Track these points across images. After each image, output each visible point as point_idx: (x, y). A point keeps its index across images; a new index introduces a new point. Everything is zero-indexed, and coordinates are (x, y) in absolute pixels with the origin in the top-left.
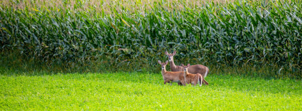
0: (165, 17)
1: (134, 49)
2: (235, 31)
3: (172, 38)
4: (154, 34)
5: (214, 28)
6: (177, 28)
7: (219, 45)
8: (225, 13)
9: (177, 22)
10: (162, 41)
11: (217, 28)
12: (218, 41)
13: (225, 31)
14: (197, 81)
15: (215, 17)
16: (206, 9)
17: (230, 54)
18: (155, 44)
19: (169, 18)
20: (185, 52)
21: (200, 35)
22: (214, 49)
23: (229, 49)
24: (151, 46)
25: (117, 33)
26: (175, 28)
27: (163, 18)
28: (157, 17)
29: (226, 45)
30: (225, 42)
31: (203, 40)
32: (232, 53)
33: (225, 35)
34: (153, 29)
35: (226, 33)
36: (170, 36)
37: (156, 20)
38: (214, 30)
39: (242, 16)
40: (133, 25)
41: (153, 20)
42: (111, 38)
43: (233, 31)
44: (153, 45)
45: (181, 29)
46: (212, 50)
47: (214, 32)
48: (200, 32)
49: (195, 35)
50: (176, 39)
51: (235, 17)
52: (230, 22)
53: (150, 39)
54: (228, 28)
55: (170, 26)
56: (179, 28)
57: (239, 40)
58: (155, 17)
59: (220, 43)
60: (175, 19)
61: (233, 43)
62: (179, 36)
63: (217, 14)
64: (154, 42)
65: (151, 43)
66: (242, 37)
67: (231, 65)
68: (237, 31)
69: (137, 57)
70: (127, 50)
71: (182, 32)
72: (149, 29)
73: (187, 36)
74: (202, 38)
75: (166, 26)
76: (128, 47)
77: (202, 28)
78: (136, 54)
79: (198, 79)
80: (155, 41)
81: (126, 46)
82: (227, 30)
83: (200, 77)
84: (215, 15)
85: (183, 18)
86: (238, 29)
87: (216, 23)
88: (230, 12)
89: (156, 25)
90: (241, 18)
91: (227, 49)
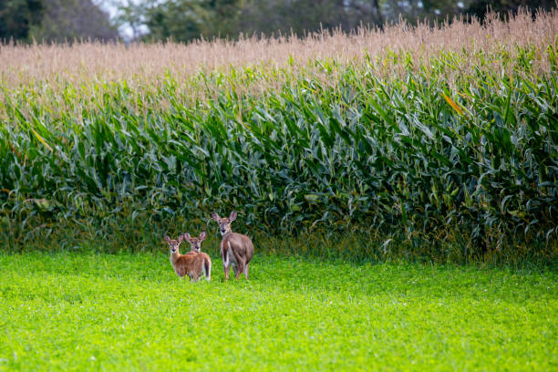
0: (130, 127)
1: (61, 201)
2: (285, 158)
3: (144, 175)
4: (104, 166)
5: (239, 152)
6: (156, 153)
7: (249, 189)
8: (260, 117)
9: (156, 138)
10: (122, 182)
11: (244, 150)
12: (246, 178)
13: (262, 157)
14: (200, 269)
15: (240, 126)
16: (218, 107)
17: (274, 208)
18: (108, 188)
19: (139, 130)
20: (174, 206)
21: (208, 168)
22: (238, 199)
23: (271, 197)
24: (99, 192)
25: (22, 165)
26: (152, 151)
27: (124, 131)
28: (112, 127)
29: (266, 190)
30: (261, 182)
31: (213, 178)
32: (278, 207)
33: (262, 165)
34: (103, 154)
35: (264, 161)
36: (142, 170)
37: (111, 135)
38: (239, 156)
39: (299, 124)
40: (57, 147)
41: (102, 135)
42: (9, 177)
43: (281, 158)
44: (103, 192)
45: (166, 154)
46: (235, 200)
47: (237, 159)
48: (207, 159)
49: (198, 167)
50: (156, 178)
51: (285, 126)
52: (273, 136)
53: (95, 178)
54: (268, 150)
55: (139, 148)
56: (159, 153)
57: (295, 176)
58: (108, 129)
59: (252, 185)
60: (151, 132)
61: (279, 184)
62: (160, 170)
63: (244, 120)
64: (105, 185)
65: (99, 186)
66: (301, 171)
67: (277, 234)
68: (289, 156)
69: (69, 218)
70: (44, 203)
71: (166, 160)
72: (94, 156)
73: (179, 169)
74: (212, 173)
75: (131, 148)
76: (47, 195)
77: (211, 153)
78: (65, 210)
79: (201, 265)
80: (109, 181)
81: (44, 193)
82: (266, 156)
83: (206, 261)
84: (240, 121)
85: (168, 129)
86: (291, 153)
87: (243, 139)
88: (273, 115)
89: (109, 147)
90: (296, 127)
91: (268, 199)
